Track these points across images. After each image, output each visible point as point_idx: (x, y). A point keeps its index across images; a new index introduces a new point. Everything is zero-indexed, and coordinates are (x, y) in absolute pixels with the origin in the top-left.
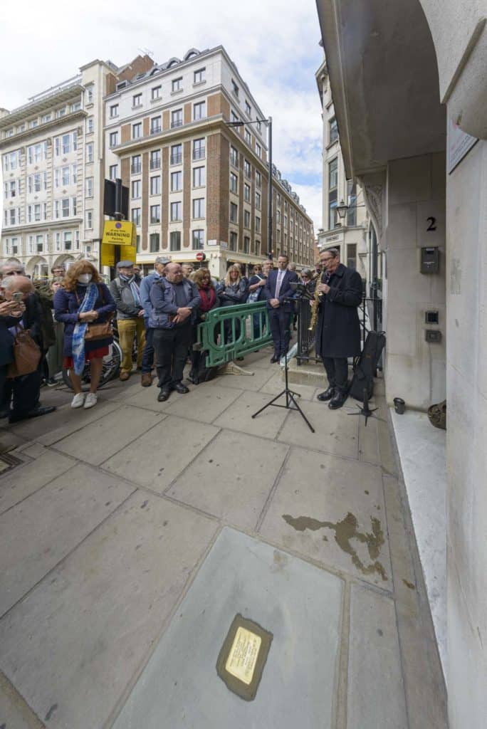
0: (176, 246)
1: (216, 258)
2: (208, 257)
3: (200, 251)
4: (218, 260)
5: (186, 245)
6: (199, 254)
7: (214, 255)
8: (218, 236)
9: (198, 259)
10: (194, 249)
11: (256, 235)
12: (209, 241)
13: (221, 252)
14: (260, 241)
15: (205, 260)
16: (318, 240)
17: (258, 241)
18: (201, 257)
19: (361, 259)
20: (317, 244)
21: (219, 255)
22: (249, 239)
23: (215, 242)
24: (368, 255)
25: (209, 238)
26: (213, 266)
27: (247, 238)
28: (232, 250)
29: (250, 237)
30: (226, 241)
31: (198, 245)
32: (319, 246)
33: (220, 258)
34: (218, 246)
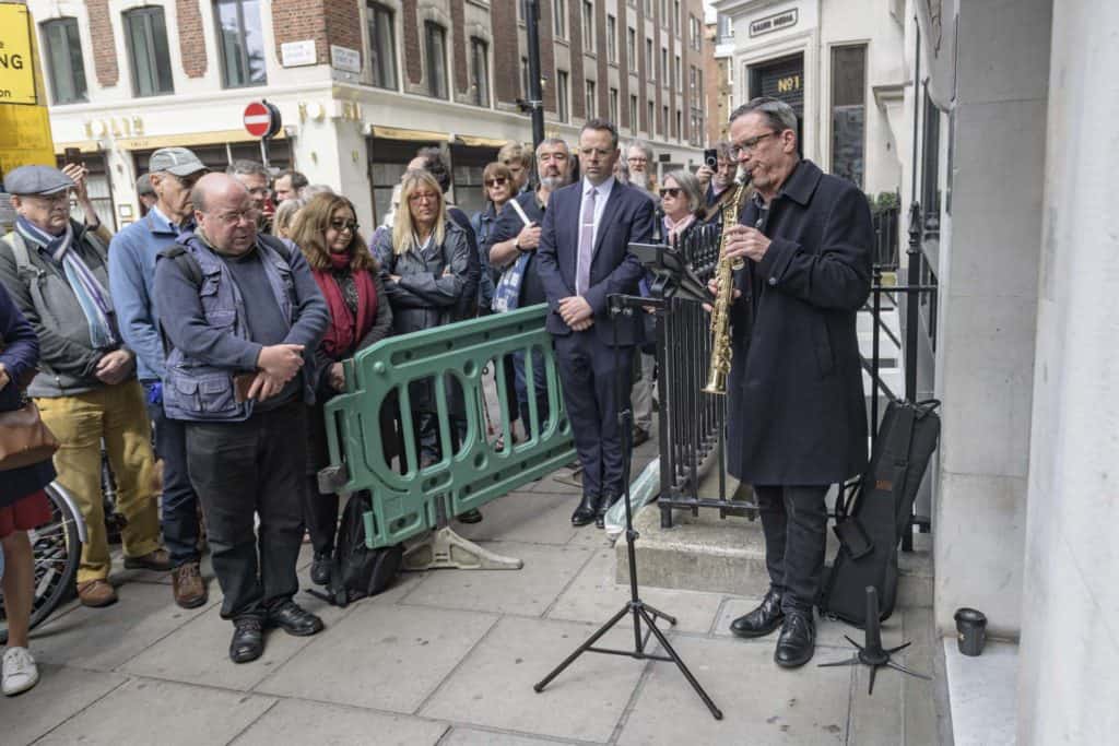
0: (156, 76)
1: (320, 120)
2: (289, 120)
3: (253, 94)
4: (329, 130)
5: (196, 68)
6: (253, 109)
7: (313, 112)
8: (319, 23)
9: (252, 128)
10: (226, 84)
11: (469, 12)
12: (283, 46)
13: (340, 95)
14: (490, 38)
15: (281, 135)
16: (719, 25)
17: (478, 41)
18: (265, 119)
19: (883, 112)
20: (716, 40)
21: (333, 108)
22: (443, 30)
23: (307, 49)
24: (909, 92)
25: (283, 35)
26: (314, 157)
27: (434, 27)
28: (383, 85)
29: (448, 23)
30: (355, 43)
31: (239, 66)
32: (721, 50)
33: (336, 120)
34: (325, 70)
